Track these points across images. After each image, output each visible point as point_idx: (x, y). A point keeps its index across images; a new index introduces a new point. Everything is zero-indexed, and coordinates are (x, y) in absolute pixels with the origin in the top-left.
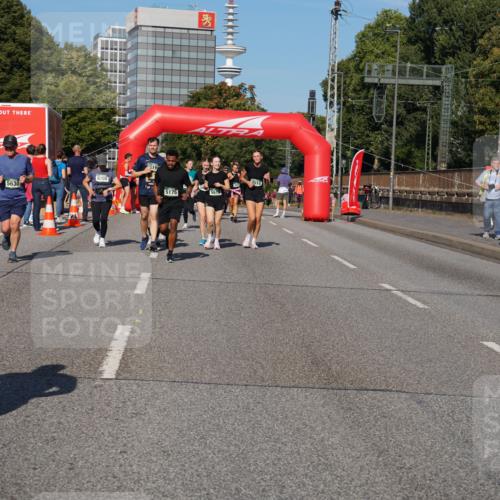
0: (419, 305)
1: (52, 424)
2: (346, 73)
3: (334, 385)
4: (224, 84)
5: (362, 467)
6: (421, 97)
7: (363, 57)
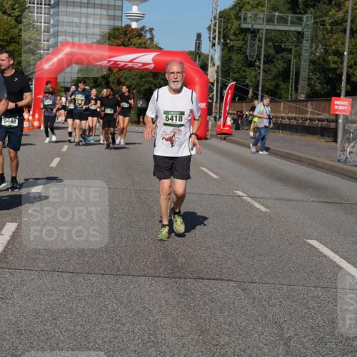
0: (263, 209)
2: (229, 20)
3: (177, 275)
4: (129, 26)
6: (288, 40)
7: (242, 7)
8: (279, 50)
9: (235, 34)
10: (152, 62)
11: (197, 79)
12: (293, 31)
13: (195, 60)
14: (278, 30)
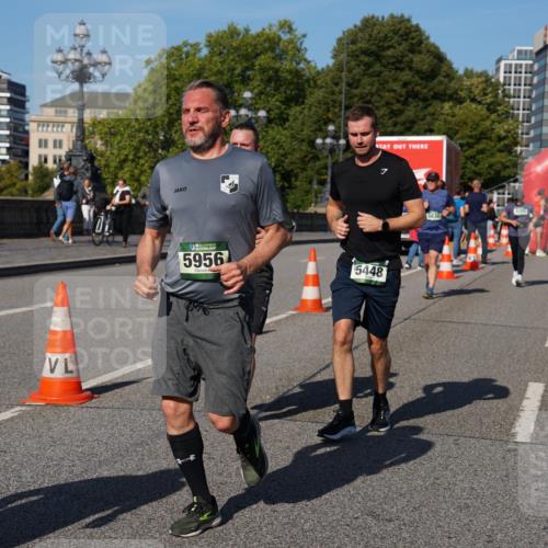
1: (463, 490)
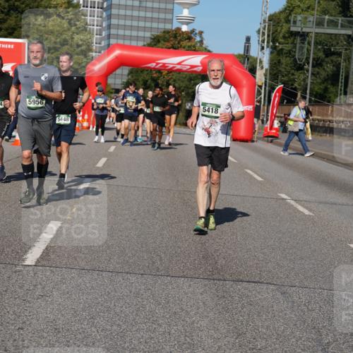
0: (307, 212)
2: (278, 23)
3: (215, 277)
4: (179, 29)
5: (219, 347)
6: (338, 43)
7: (292, 11)
8: (328, 53)
9: (284, 37)
10: (200, 65)
11: (245, 82)
12: (343, 35)
13: (244, 63)
14: (328, 34)
